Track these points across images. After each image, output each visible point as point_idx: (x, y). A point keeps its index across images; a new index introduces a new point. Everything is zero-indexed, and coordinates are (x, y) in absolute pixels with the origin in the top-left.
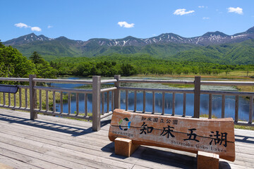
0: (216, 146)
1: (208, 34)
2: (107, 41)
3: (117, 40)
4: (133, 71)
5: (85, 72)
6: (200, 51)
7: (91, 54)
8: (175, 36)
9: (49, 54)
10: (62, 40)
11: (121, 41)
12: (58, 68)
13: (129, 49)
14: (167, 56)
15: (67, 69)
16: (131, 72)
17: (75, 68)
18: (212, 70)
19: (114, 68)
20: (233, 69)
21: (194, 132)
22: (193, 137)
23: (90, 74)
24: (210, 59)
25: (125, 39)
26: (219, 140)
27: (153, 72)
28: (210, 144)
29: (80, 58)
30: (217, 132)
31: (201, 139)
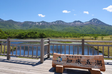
0: (98, 66)
1: (75, 22)
2: (33, 23)
3: (37, 22)
4: (45, 36)
5: (22, 36)
6: (72, 28)
7: (25, 28)
8: (63, 22)
9: (4, 28)
10: (11, 21)
11: (39, 23)
12: (8, 34)
13: (43, 26)
14: (59, 30)
15: (13, 35)
16: (44, 36)
17: (17, 35)
18: (77, 36)
19: (36, 35)
20: (85, 36)
21: (89, 61)
22: (89, 63)
23: (25, 37)
24: (76, 31)
25: (41, 22)
26: (99, 63)
27: (53, 36)
28: (96, 65)
29: (19, 30)
30: (98, 60)
31: (92, 63)
